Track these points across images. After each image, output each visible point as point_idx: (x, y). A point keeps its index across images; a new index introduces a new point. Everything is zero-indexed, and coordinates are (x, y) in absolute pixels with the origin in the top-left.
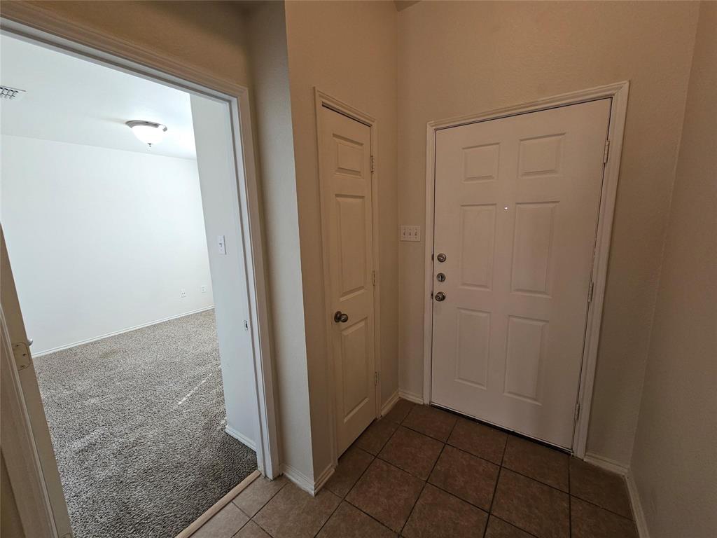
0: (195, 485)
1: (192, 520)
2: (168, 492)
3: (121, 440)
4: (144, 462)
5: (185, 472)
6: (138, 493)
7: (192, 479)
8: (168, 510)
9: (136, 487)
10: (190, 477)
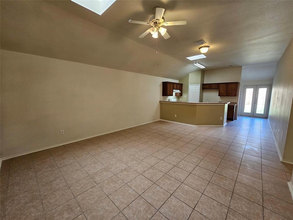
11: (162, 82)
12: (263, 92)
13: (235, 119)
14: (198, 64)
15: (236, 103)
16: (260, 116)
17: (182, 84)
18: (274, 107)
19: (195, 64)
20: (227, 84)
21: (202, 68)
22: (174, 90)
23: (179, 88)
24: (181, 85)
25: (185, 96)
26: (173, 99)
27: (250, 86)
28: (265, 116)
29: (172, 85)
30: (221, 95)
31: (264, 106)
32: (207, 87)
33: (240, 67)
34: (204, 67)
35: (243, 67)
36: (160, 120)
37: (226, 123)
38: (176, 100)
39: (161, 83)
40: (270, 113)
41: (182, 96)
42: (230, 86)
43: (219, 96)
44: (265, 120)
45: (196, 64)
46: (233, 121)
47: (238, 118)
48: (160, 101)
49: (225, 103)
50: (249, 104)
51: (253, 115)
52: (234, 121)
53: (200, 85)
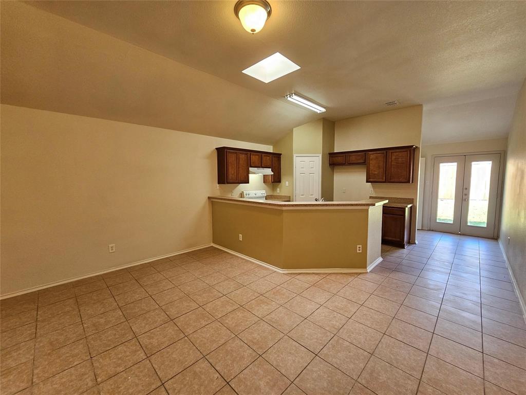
11: (216, 149)
12: (482, 171)
13: (411, 242)
14: (295, 97)
15: (411, 201)
16: (476, 233)
17: (281, 154)
19: (289, 99)
20: (385, 152)
21: (319, 112)
22: (251, 169)
23: (269, 163)
24: (278, 156)
25: (287, 183)
26: (254, 192)
27: (449, 158)
28: (492, 234)
29: (242, 157)
30: (371, 180)
31: (487, 202)
32: (339, 160)
33: (416, 108)
34: (323, 110)
35: (425, 108)
36: (212, 245)
37: (380, 259)
38: (264, 192)
39: (212, 152)
41: (280, 182)
42: (393, 158)
43: (367, 182)
44: (491, 243)
45: (290, 97)
46: (403, 247)
47: (419, 237)
48: (209, 198)
49: (369, 205)
51: (459, 230)
52: (407, 249)
53: (321, 156)
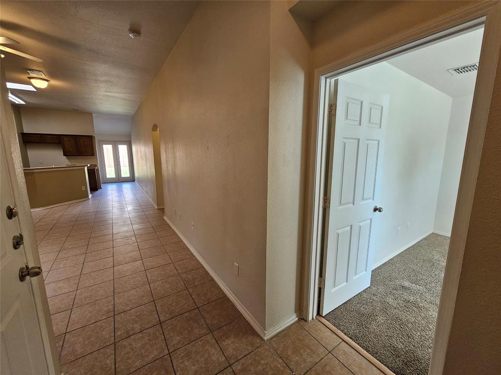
0: (395, 349)
1: (368, 351)
2: (386, 334)
3: (419, 300)
4: (405, 316)
5: (405, 341)
6: (381, 319)
7: (400, 346)
8: (373, 336)
9: (385, 317)
10: (402, 345)
13: (99, 188)
15: (96, 166)
16: (126, 180)
18: (139, 167)
20: (74, 137)
21: (17, 102)
27: (108, 143)
28: (132, 179)
30: (66, 155)
32: (34, 139)
33: (89, 115)
35: (93, 115)
37: (91, 195)
40: (136, 175)
42: (81, 141)
44: (132, 183)
47: (103, 186)
49: (85, 166)
50: (110, 166)
51: (119, 180)
52: (99, 191)
